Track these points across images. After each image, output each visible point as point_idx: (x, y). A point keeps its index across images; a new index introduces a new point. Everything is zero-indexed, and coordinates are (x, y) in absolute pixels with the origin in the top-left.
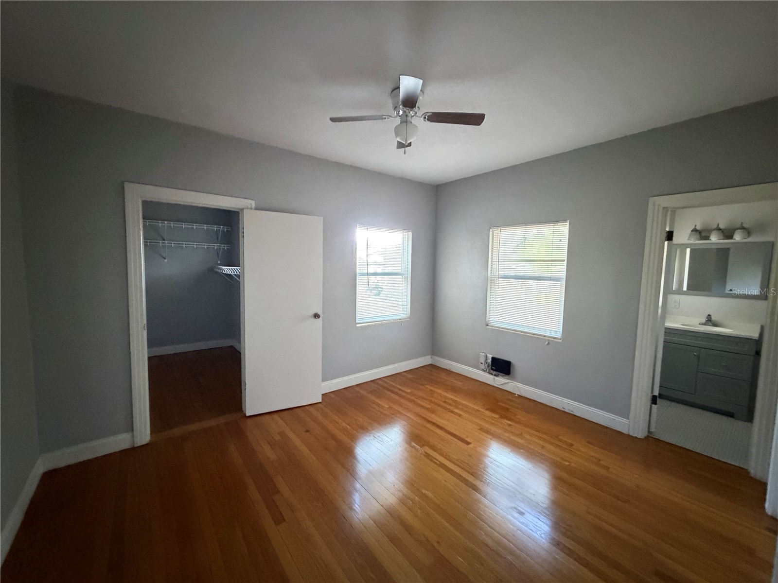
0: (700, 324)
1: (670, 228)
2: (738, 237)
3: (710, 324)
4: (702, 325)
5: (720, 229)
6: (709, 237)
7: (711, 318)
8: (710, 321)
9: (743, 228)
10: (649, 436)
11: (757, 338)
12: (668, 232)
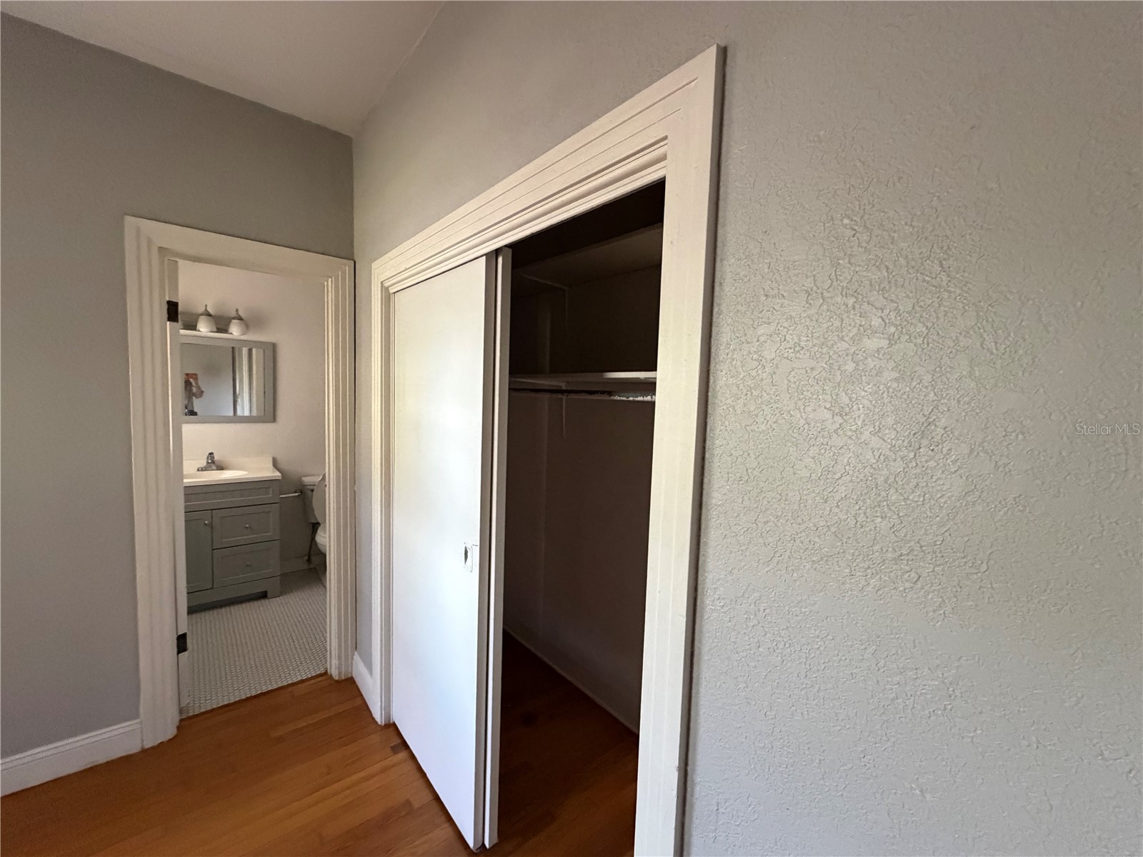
0: (198, 470)
1: (170, 298)
2: (235, 330)
3: (214, 467)
4: (202, 470)
5: (209, 315)
6: (196, 326)
7: (214, 458)
8: (213, 462)
9: (240, 319)
10: (181, 721)
11: (280, 478)
12: (169, 303)
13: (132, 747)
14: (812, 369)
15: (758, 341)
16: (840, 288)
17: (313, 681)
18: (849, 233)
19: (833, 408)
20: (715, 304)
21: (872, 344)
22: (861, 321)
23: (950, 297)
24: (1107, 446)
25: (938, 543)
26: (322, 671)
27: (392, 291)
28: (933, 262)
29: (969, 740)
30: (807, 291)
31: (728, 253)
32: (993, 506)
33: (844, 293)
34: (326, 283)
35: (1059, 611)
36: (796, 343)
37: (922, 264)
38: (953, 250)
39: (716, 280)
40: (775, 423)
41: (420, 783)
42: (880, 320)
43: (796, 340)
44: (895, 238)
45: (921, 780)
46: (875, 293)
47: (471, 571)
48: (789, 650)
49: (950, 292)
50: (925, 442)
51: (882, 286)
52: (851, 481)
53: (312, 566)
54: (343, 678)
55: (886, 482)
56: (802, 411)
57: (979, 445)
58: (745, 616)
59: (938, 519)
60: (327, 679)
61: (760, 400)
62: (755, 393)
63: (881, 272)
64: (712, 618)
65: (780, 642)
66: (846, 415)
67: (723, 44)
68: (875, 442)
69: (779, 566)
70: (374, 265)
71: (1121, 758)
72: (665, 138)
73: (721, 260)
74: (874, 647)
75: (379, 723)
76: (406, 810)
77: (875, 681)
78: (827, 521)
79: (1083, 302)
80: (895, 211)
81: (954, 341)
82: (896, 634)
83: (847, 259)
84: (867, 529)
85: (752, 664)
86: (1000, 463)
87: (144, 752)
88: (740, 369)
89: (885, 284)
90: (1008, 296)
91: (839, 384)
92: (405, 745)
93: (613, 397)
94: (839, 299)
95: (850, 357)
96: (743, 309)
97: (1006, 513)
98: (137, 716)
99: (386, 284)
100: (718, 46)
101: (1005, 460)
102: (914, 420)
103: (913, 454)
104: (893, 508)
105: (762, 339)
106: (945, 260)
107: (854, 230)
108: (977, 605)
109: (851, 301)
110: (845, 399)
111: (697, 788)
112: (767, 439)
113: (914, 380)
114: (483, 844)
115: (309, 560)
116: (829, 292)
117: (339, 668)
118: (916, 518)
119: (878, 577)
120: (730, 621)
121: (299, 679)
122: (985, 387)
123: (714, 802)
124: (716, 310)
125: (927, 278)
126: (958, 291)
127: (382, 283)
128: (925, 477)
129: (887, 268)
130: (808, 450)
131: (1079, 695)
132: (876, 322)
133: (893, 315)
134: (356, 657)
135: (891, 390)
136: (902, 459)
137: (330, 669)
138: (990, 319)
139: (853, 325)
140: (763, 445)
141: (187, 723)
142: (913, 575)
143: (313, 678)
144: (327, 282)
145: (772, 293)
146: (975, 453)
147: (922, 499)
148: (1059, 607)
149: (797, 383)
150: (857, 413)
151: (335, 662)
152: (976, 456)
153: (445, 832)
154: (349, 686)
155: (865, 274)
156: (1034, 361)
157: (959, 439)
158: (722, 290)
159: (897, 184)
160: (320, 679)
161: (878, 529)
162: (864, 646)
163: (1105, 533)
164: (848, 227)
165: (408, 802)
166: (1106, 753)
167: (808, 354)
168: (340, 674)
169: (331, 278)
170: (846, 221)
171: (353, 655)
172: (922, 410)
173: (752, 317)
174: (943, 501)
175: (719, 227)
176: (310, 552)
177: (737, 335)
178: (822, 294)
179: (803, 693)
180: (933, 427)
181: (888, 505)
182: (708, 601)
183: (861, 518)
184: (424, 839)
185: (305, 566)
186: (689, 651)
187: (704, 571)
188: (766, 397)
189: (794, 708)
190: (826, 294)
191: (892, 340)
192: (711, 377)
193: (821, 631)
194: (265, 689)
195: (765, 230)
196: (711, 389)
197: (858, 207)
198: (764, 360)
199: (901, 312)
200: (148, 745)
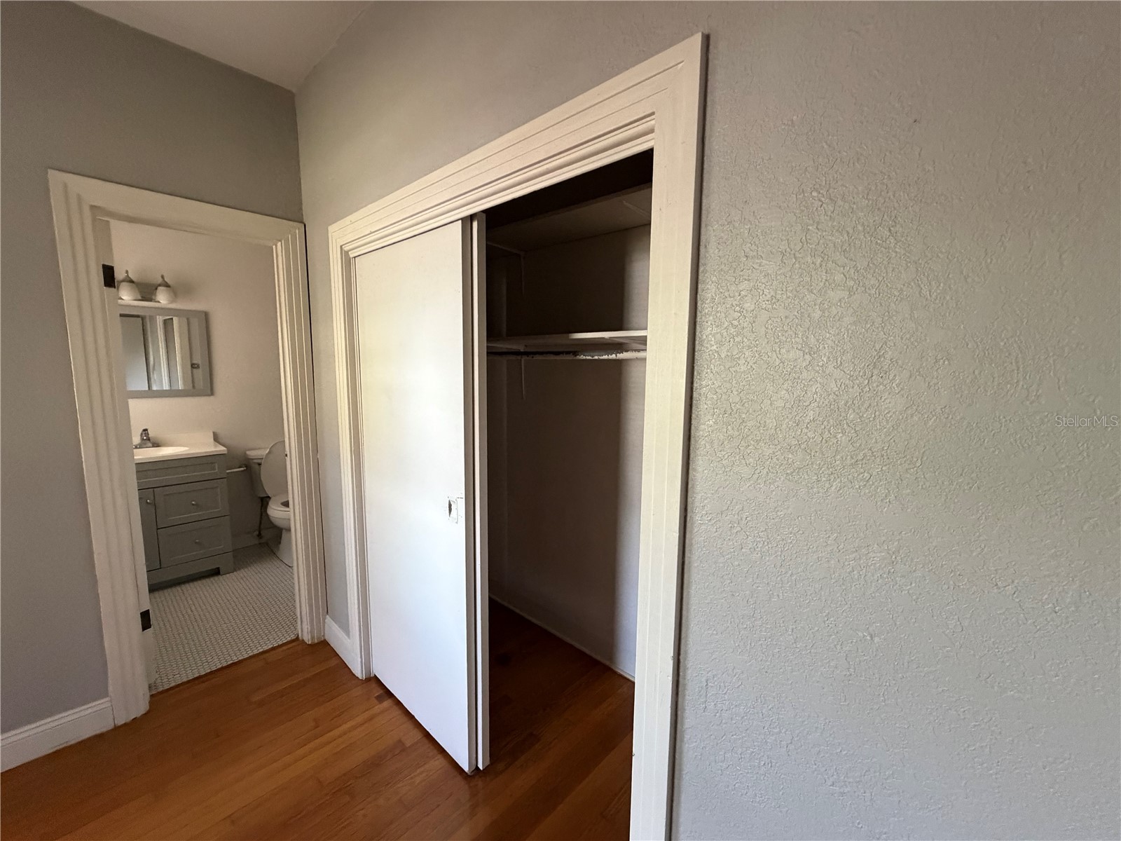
1: (107, 262)
2: (163, 298)
3: (149, 444)
4: (137, 447)
5: (131, 281)
7: (148, 434)
8: (149, 439)
9: (167, 285)
10: (152, 696)
11: (226, 452)
12: (104, 266)
13: (105, 725)
14: (786, 317)
15: (740, 295)
16: (810, 250)
17: (284, 648)
18: (817, 204)
19: (804, 349)
20: (700, 264)
21: (834, 295)
22: (827, 276)
23: (896, 256)
24: (1005, 365)
25: (886, 448)
26: (293, 637)
27: (352, 255)
28: (883, 228)
29: (906, 592)
30: (781, 252)
31: (712, 220)
32: (926, 416)
33: (813, 254)
34: (274, 247)
35: (971, 488)
36: (772, 296)
37: (875, 230)
38: (899, 219)
39: (701, 244)
40: (754, 363)
41: (409, 725)
42: (842, 275)
43: (772, 293)
44: (855, 209)
45: (871, 629)
46: (838, 254)
47: (457, 523)
48: (767, 547)
49: (896, 252)
50: (876, 372)
51: (844, 248)
52: (818, 407)
53: (263, 541)
54: (316, 641)
55: (846, 405)
56: (778, 352)
57: (917, 372)
58: (730, 525)
59: (885, 430)
60: (298, 645)
61: (742, 345)
62: (737, 339)
63: (843, 236)
64: (700, 531)
65: (760, 542)
66: (814, 354)
67: (706, 32)
68: (837, 373)
69: (759, 481)
70: (331, 229)
71: (1009, 585)
72: (653, 114)
73: (706, 225)
74: (836, 535)
75: (360, 678)
76: (400, 748)
77: (837, 560)
78: (798, 441)
79: (992, 259)
80: (855, 186)
81: (899, 291)
82: (853, 522)
83: (816, 225)
84: (831, 443)
85: (736, 563)
86: (931, 384)
87: (117, 729)
88: (723, 320)
89: (846, 246)
90: (940, 255)
91: (808, 329)
92: (389, 694)
93: (578, 357)
94: (809, 259)
95: (817, 307)
96: (726, 269)
97: (935, 420)
98: (105, 694)
99: (346, 248)
100: (703, 34)
101: (935, 381)
102: (868, 354)
103: (867, 381)
104: (851, 425)
105: (743, 293)
106: (892, 226)
107: (821, 201)
108: (914, 492)
109: (819, 261)
110: (812, 340)
111: (689, 672)
112: (748, 377)
113: (869, 322)
114: (477, 768)
115: (260, 535)
116: (800, 253)
117: (312, 632)
118: (869, 431)
119: (839, 480)
120: (716, 531)
121: (270, 647)
122: (921, 326)
123: (704, 679)
124: (701, 269)
125: (879, 241)
126: (903, 252)
127: (341, 246)
128: (876, 398)
129: (848, 233)
130: (783, 384)
131: (983, 546)
132: (839, 277)
133: (852, 271)
134: (328, 619)
135: (850, 332)
136: (858, 386)
137: (302, 635)
138: (926, 274)
139: (820, 279)
140: (744, 383)
141: (159, 698)
142: (866, 474)
143: (284, 645)
144: (276, 246)
145: (751, 254)
146: (913, 378)
147: (873, 416)
148: (971, 485)
149: (774, 330)
150: (824, 352)
151: (306, 627)
152: (915, 380)
153: (439, 762)
154: (323, 648)
155: (830, 238)
156: (957, 305)
157: (902, 367)
158: (707, 252)
159: (857, 164)
160: (294, 644)
161: (839, 442)
162: (828, 535)
163: (1002, 428)
164: (816, 199)
165: (400, 741)
166: (999, 583)
167: (783, 305)
168: (313, 638)
169: (281, 241)
170: (815, 194)
171: (324, 619)
172: (874, 347)
173: (735, 275)
174: (889, 416)
175: (704, 197)
176: (260, 527)
177: (721, 290)
178: (794, 254)
179: (779, 579)
180: (883, 359)
181: (847, 423)
182: (697, 518)
183: (826, 435)
184: (422, 769)
185: (256, 541)
186: (681, 562)
187: (694, 492)
188: (746, 342)
189: (771, 592)
190: (798, 255)
191: (851, 292)
192: (698, 327)
193: (793, 529)
194: (235, 659)
195: (745, 200)
196: (697, 339)
197: (824, 182)
198: (744, 312)
199: (859, 269)
200: (120, 722)
